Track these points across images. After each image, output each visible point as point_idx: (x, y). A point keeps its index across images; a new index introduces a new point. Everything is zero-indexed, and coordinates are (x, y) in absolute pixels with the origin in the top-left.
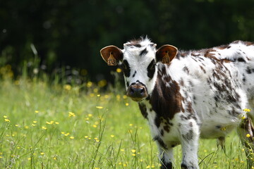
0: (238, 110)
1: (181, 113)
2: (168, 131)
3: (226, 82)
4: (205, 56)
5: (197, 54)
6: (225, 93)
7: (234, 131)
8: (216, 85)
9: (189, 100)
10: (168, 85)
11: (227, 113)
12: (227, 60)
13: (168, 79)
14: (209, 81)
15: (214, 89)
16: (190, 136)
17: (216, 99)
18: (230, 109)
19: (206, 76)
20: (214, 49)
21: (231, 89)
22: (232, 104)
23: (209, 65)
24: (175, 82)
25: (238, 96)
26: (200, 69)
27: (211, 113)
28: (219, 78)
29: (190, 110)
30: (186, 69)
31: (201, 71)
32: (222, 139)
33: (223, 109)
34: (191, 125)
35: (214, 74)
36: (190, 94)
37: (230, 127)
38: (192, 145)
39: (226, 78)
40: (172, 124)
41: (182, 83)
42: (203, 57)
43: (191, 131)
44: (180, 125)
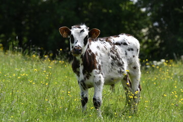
0: (123, 70)
1: (96, 70)
2: (88, 79)
3: (117, 55)
4: (106, 41)
5: (102, 39)
6: (116, 61)
7: (120, 82)
8: (112, 57)
9: (100, 63)
10: (90, 54)
11: (117, 72)
12: (117, 44)
13: (90, 51)
14: (109, 54)
15: (111, 58)
16: (99, 83)
17: (112, 64)
18: (119, 70)
19: (107, 51)
20: (111, 37)
21: (120, 59)
22: (120, 67)
23: (109, 46)
24: (93, 53)
25: (123, 63)
26: (104, 48)
27: (109, 72)
28: (113, 53)
29: (100, 69)
30: (98, 47)
31: (104, 49)
32: (113, 85)
33: (115, 69)
34: (100, 77)
35: (111, 51)
36: (100, 61)
37: (118, 80)
38: (100, 88)
39: (117, 53)
40: (91, 75)
41: (97, 54)
42: (105, 41)
43: (100, 81)
44: (95, 77)
